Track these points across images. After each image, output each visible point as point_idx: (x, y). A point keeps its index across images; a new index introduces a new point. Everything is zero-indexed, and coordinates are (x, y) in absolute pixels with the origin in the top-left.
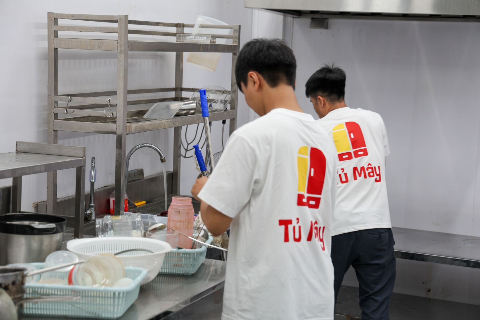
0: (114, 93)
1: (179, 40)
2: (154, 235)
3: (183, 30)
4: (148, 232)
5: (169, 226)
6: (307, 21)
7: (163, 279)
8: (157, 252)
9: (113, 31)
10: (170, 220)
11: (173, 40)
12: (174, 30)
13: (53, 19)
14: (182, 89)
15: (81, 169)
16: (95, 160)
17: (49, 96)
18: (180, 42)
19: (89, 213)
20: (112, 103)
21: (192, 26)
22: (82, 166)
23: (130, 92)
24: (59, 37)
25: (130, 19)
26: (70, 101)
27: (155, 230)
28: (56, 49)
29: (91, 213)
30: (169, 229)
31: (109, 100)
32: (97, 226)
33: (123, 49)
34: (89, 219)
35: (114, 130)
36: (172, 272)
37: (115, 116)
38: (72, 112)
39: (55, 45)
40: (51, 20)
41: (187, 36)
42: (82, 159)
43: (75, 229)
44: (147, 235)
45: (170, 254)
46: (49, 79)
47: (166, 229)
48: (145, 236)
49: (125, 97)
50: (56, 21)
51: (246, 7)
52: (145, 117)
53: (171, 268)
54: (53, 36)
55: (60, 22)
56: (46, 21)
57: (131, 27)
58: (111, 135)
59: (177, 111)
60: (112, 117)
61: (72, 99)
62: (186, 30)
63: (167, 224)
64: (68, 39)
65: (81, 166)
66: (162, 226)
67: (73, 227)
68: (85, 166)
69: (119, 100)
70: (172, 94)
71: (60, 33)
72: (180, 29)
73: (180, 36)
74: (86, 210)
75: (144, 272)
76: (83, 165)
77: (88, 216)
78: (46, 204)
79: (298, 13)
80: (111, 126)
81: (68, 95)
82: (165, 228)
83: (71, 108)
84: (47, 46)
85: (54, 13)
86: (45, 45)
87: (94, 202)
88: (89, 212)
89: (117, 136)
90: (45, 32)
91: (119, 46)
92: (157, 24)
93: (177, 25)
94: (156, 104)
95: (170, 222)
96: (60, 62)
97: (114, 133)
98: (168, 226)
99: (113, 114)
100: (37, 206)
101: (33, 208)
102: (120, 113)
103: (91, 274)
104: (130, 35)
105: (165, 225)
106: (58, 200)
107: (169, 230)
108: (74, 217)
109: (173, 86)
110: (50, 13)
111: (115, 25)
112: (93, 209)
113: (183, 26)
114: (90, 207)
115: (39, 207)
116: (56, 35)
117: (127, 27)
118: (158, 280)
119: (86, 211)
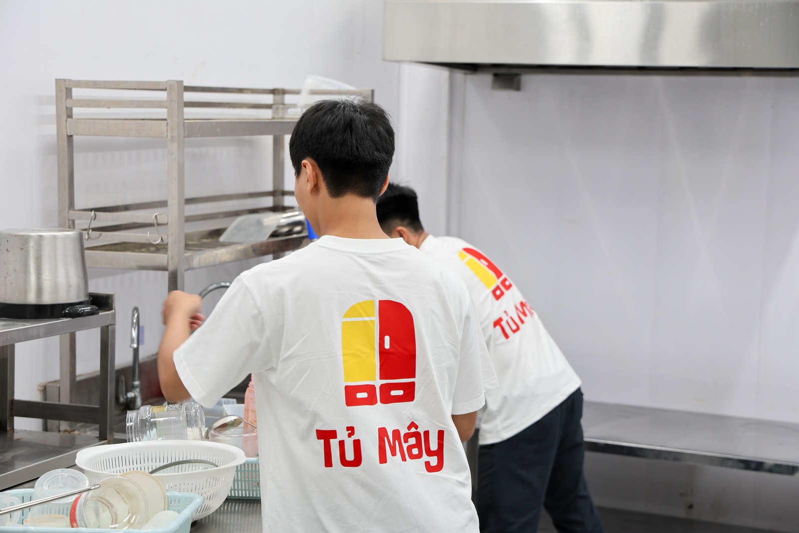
0: (163, 204)
1: (276, 116)
2: (221, 437)
3: (283, 99)
4: (212, 432)
5: (247, 420)
6: (487, 79)
7: (240, 507)
8: (225, 465)
9: (159, 104)
10: (248, 410)
11: (266, 114)
12: (269, 99)
13: (65, 89)
14: (284, 193)
15: (108, 330)
16: (138, 311)
17: (60, 212)
18: (279, 118)
19: (131, 398)
20: (160, 221)
21: (297, 92)
22: (110, 325)
23: (189, 201)
24: (74, 117)
25: (186, 84)
26: (94, 219)
27: (224, 426)
28: (70, 137)
29: (135, 398)
30: (246, 424)
31: (156, 216)
32: (128, 424)
33: (175, 134)
34: (131, 406)
35: (165, 263)
36: (251, 495)
37: (165, 242)
38: (97, 236)
39: (68, 130)
40: (61, 91)
41: (289, 108)
42: (109, 314)
43: (100, 426)
44: (210, 436)
45: (246, 465)
46: (59, 185)
47: (242, 425)
48: (207, 437)
49: (181, 210)
50: (69, 92)
51: (385, 60)
52: (222, 239)
53: (249, 488)
54: (65, 117)
55: (77, 93)
56: (53, 92)
57: (189, 96)
58: (160, 273)
59: (273, 229)
60: (161, 243)
61: (97, 216)
62: (288, 99)
63: (243, 417)
64: (88, 121)
65: (108, 324)
66: (235, 420)
67: (97, 423)
68: (115, 325)
69: (171, 215)
70: (269, 202)
71: (76, 111)
72: (278, 97)
73: (277, 109)
74: (127, 391)
75: (198, 500)
76: (112, 324)
77: (131, 401)
78: (58, 385)
79: (473, 68)
80: (160, 258)
81: (91, 210)
82: (240, 423)
83: (94, 230)
84: (55, 132)
85: (65, 80)
86: (52, 130)
87: (140, 379)
88: (131, 395)
89: (169, 274)
90: (52, 110)
91: (169, 129)
92: (240, 91)
93: (273, 92)
94: (239, 219)
95: (248, 413)
96: (78, 158)
97: (164, 269)
98: (245, 420)
99: (162, 239)
100: (44, 390)
101: (39, 392)
102: (173, 236)
103: (110, 506)
104: (187, 110)
105: (241, 418)
106: (78, 379)
107: (247, 426)
108: (98, 407)
109: (270, 188)
110: (60, 79)
111: (163, 95)
112: (138, 390)
113: (284, 92)
114: (133, 388)
115: (48, 390)
116: (70, 116)
117: (181, 97)
118: (229, 509)
119: (126, 395)
